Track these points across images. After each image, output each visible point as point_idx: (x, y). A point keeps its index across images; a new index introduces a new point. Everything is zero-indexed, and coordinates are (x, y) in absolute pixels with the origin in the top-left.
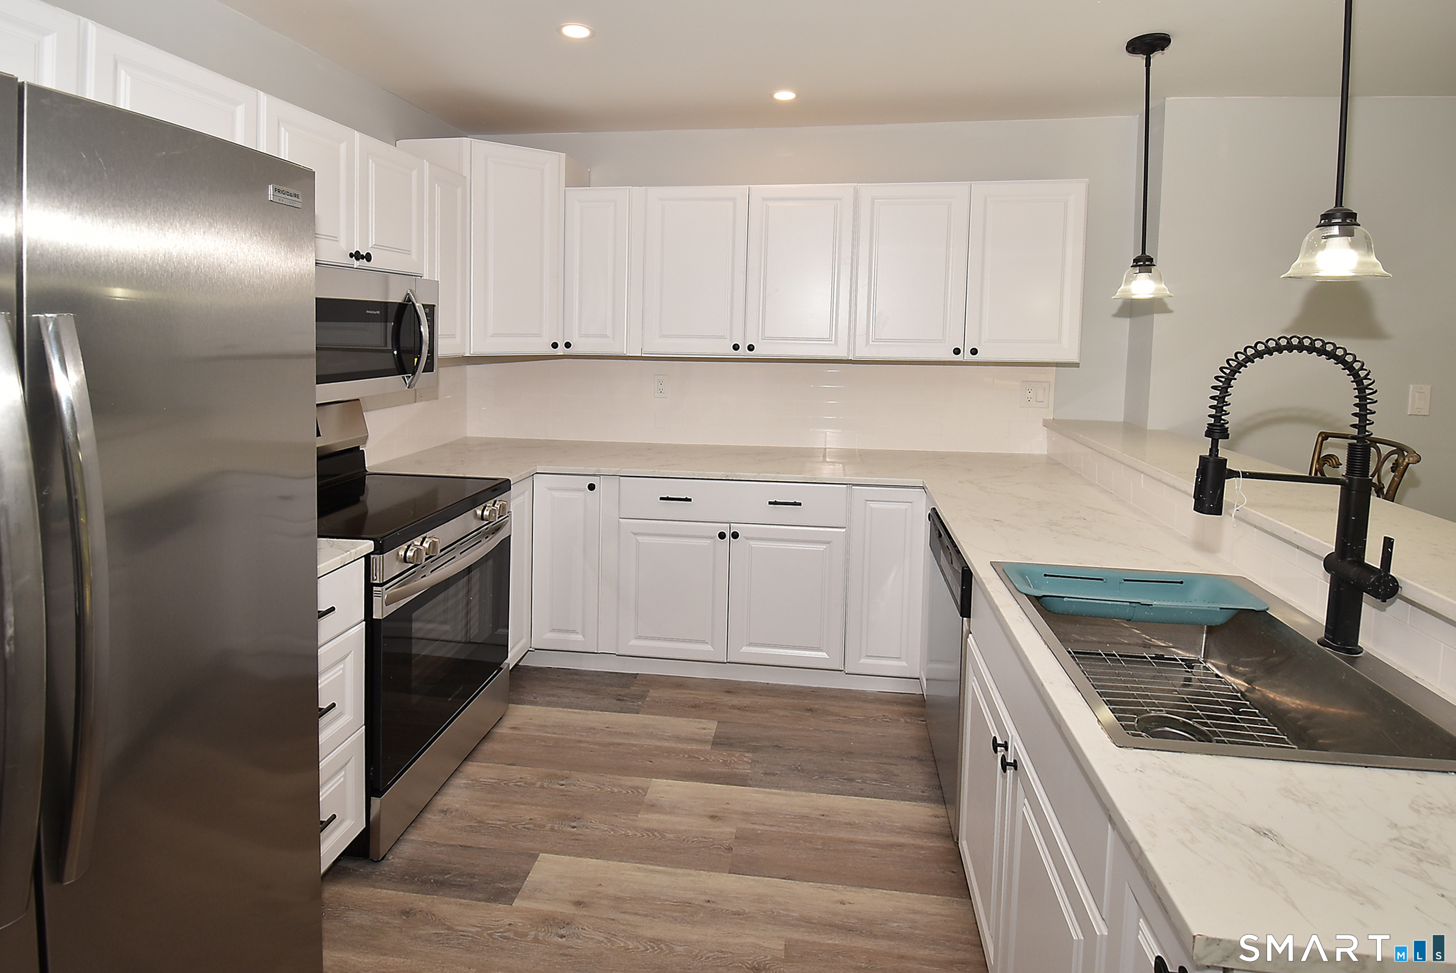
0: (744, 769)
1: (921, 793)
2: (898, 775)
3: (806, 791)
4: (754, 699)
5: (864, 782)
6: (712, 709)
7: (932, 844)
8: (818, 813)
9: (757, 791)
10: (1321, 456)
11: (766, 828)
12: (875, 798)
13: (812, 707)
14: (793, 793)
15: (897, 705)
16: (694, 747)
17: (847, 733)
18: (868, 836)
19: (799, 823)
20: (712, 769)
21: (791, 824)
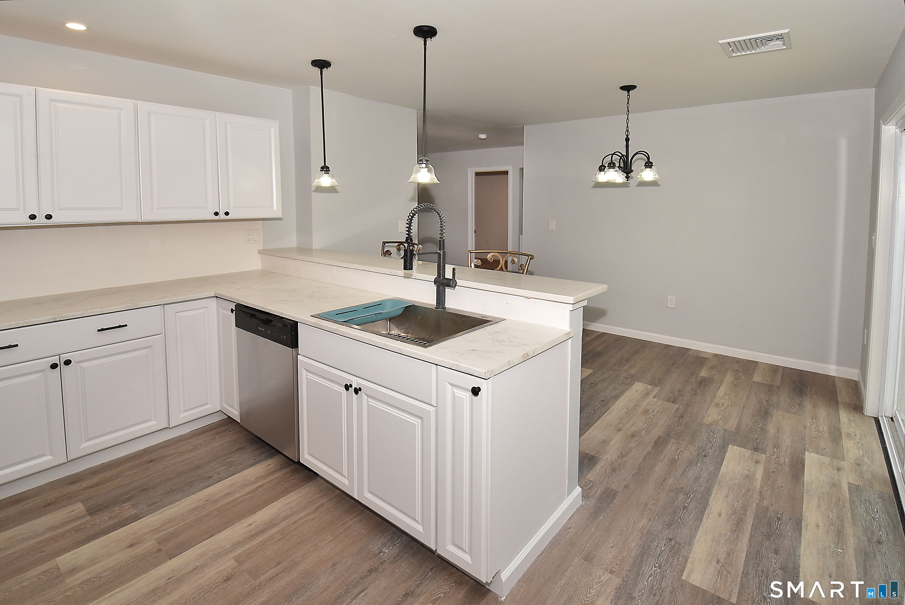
0: (130, 513)
1: (254, 461)
2: (236, 461)
3: (186, 497)
4: (101, 476)
5: (218, 474)
6: (67, 498)
7: (276, 476)
8: (203, 501)
9: (152, 516)
10: (385, 251)
11: (175, 527)
12: (231, 476)
13: (152, 458)
14: (178, 503)
15: (208, 432)
16: (78, 523)
17: (188, 459)
18: (241, 493)
19: (195, 512)
20: (104, 526)
21: (190, 516)
